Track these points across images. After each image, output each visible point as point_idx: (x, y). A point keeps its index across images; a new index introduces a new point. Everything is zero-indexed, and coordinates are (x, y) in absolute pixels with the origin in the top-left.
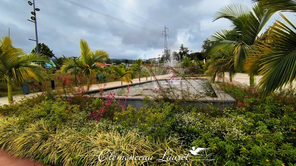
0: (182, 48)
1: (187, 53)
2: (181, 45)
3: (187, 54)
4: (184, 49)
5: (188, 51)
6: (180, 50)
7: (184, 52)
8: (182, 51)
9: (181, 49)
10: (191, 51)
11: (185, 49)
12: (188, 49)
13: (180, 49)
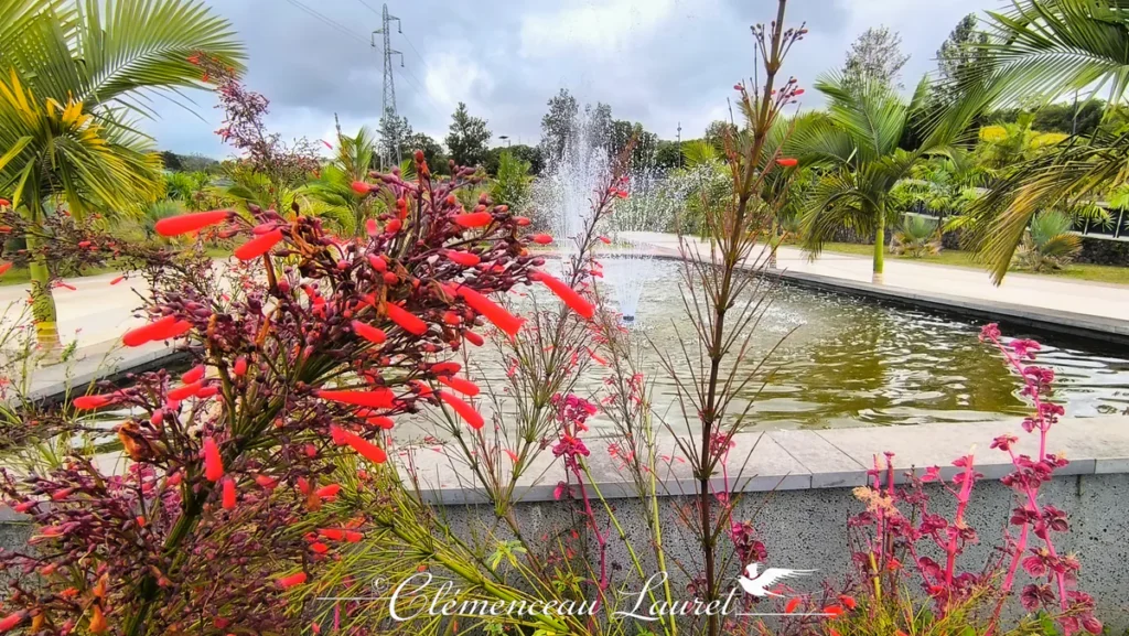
0: (462, 119)
1: (483, 143)
2: (458, 107)
3: (480, 147)
4: (469, 125)
5: (485, 136)
6: (452, 128)
7: (468, 136)
8: (461, 135)
9: (456, 125)
10: (503, 137)
11: (475, 124)
12: (486, 129)
13: (453, 122)
